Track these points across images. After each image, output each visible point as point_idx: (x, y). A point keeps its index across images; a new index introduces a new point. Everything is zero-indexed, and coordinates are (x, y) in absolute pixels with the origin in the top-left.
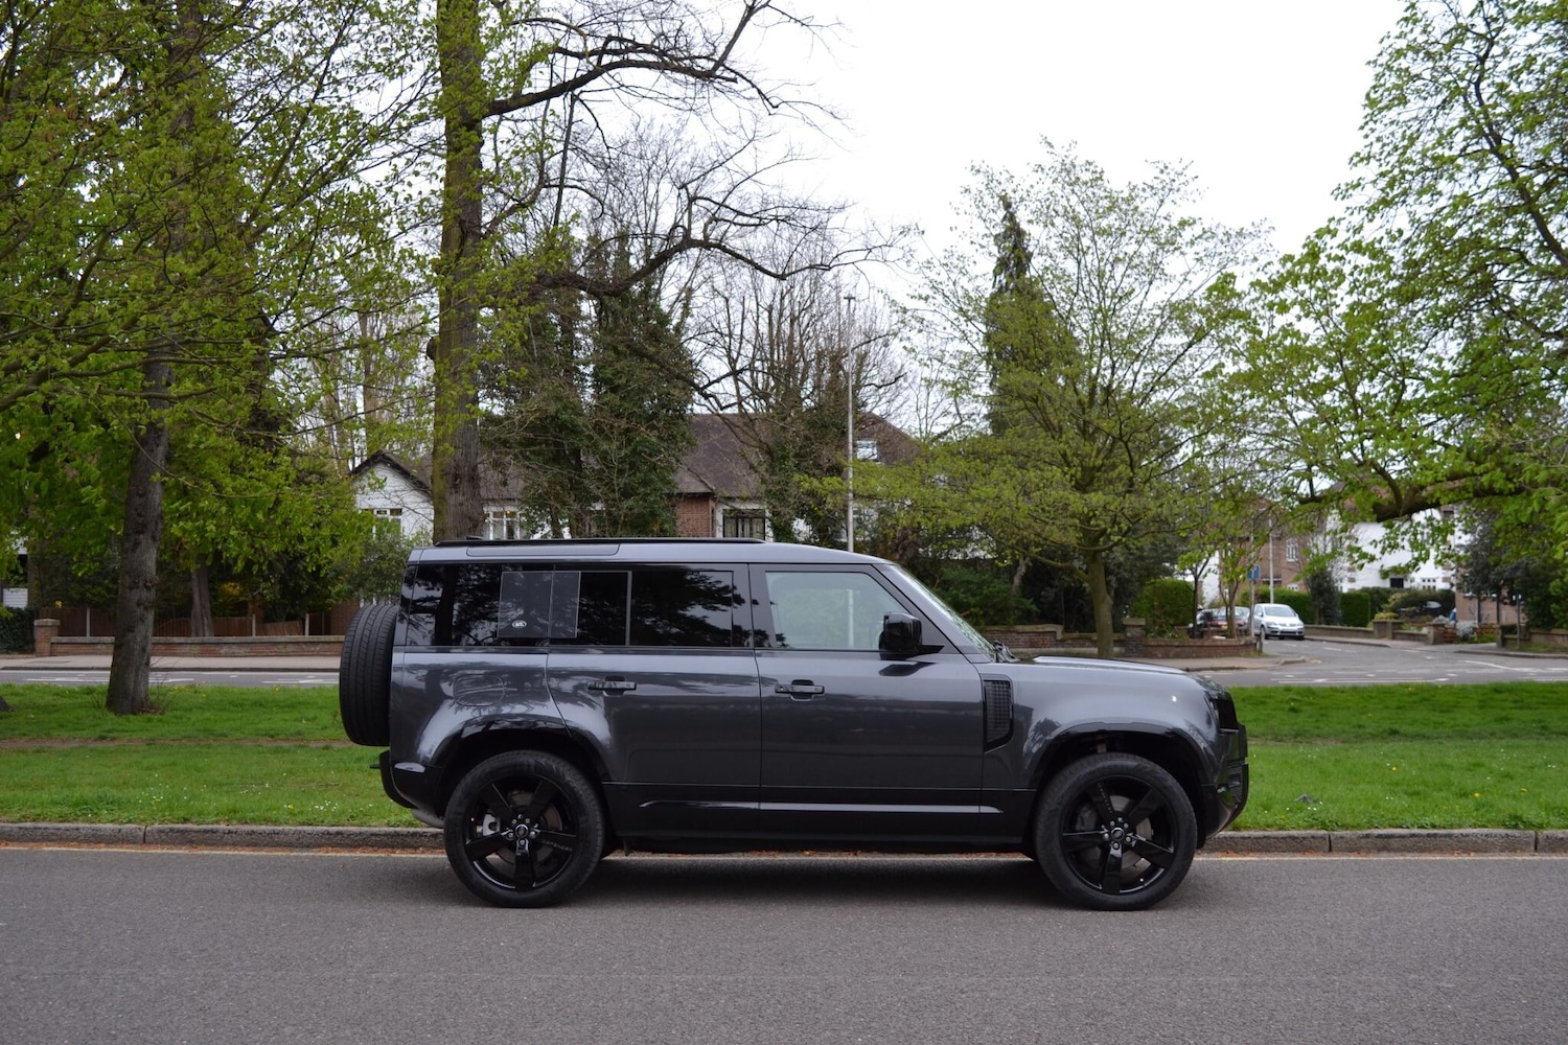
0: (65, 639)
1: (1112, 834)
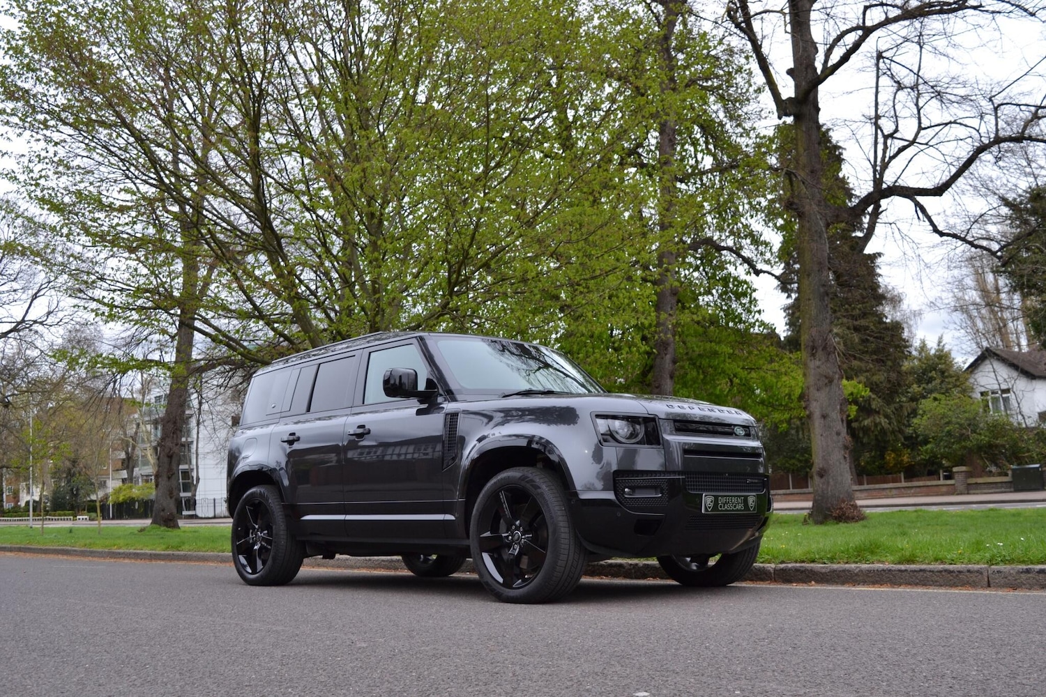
1: (513, 536)
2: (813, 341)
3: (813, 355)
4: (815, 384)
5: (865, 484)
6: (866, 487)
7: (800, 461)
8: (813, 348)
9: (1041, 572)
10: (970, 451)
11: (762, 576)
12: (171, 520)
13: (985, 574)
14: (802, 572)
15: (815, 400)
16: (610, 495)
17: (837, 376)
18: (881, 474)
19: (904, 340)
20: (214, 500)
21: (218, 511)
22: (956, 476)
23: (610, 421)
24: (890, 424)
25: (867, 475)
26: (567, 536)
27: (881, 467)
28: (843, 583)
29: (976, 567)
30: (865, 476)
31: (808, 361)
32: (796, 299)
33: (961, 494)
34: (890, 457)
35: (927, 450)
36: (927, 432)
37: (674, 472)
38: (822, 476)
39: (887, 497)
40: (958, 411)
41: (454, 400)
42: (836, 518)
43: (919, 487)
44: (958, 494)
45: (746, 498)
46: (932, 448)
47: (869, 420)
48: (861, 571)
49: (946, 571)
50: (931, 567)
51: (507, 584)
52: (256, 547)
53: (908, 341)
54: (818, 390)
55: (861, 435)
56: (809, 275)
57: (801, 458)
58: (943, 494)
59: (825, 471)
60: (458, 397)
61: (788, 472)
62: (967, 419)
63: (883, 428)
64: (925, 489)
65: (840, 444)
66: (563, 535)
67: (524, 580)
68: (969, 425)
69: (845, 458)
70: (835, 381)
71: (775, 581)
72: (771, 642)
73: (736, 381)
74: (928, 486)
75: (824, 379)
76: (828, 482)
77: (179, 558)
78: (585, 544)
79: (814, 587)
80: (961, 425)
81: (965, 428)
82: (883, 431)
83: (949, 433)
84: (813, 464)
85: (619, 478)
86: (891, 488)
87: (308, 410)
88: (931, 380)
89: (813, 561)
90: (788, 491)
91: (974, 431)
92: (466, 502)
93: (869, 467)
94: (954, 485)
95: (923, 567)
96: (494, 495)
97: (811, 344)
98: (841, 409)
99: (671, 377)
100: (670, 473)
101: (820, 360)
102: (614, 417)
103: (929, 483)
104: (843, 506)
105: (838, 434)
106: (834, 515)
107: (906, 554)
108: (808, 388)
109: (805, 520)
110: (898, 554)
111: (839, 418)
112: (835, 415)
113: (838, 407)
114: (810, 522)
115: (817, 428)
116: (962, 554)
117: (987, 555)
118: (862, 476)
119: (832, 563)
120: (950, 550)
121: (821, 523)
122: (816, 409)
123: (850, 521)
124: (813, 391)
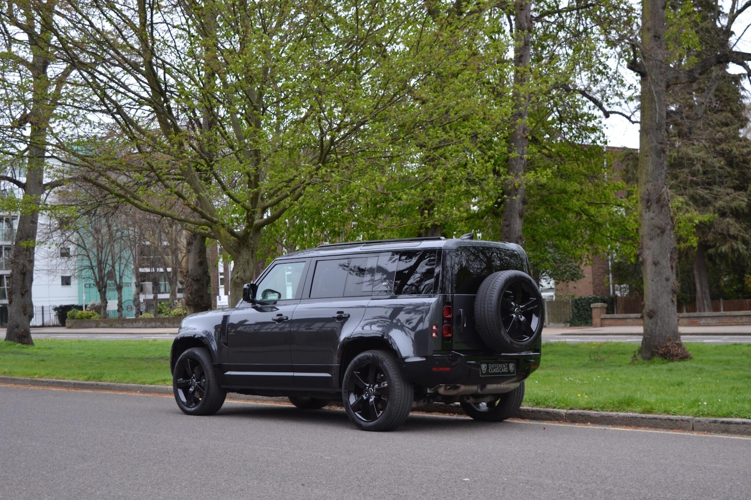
0: (609, 316)
2: (649, 194)
3: (648, 207)
4: (649, 234)
5: (722, 309)
6: (722, 313)
8: (648, 201)
9: (723, 422)
11: (558, 418)
12: (25, 337)
13: (691, 422)
15: (648, 248)
17: (669, 227)
18: (738, 298)
20: (43, 308)
21: (46, 320)
24: (747, 249)
25: (724, 299)
27: (737, 291)
28: (608, 424)
29: (686, 417)
30: (721, 300)
31: (643, 212)
34: (748, 279)
38: (651, 317)
39: (738, 324)
42: (661, 355)
47: (726, 247)
48: (619, 417)
49: (669, 419)
50: (661, 416)
54: (651, 239)
55: (717, 260)
59: (654, 313)
63: (741, 254)
65: (669, 289)
69: (673, 301)
70: (667, 232)
75: (656, 229)
76: (657, 323)
79: (590, 426)
82: (740, 256)
84: (644, 305)
86: (742, 316)
89: (591, 409)
93: (726, 290)
95: (656, 416)
97: (646, 197)
98: (671, 257)
99: (521, 216)
101: (654, 212)
104: (668, 344)
105: (667, 280)
106: (660, 352)
107: (648, 407)
108: (642, 237)
109: (635, 356)
110: (643, 407)
111: (669, 265)
112: (666, 263)
113: (669, 255)
114: (639, 357)
115: (649, 272)
116: (681, 409)
117: (696, 410)
118: (719, 300)
119: (603, 411)
120: (675, 406)
121: (649, 359)
122: (648, 256)
123: (675, 358)
124: (647, 242)
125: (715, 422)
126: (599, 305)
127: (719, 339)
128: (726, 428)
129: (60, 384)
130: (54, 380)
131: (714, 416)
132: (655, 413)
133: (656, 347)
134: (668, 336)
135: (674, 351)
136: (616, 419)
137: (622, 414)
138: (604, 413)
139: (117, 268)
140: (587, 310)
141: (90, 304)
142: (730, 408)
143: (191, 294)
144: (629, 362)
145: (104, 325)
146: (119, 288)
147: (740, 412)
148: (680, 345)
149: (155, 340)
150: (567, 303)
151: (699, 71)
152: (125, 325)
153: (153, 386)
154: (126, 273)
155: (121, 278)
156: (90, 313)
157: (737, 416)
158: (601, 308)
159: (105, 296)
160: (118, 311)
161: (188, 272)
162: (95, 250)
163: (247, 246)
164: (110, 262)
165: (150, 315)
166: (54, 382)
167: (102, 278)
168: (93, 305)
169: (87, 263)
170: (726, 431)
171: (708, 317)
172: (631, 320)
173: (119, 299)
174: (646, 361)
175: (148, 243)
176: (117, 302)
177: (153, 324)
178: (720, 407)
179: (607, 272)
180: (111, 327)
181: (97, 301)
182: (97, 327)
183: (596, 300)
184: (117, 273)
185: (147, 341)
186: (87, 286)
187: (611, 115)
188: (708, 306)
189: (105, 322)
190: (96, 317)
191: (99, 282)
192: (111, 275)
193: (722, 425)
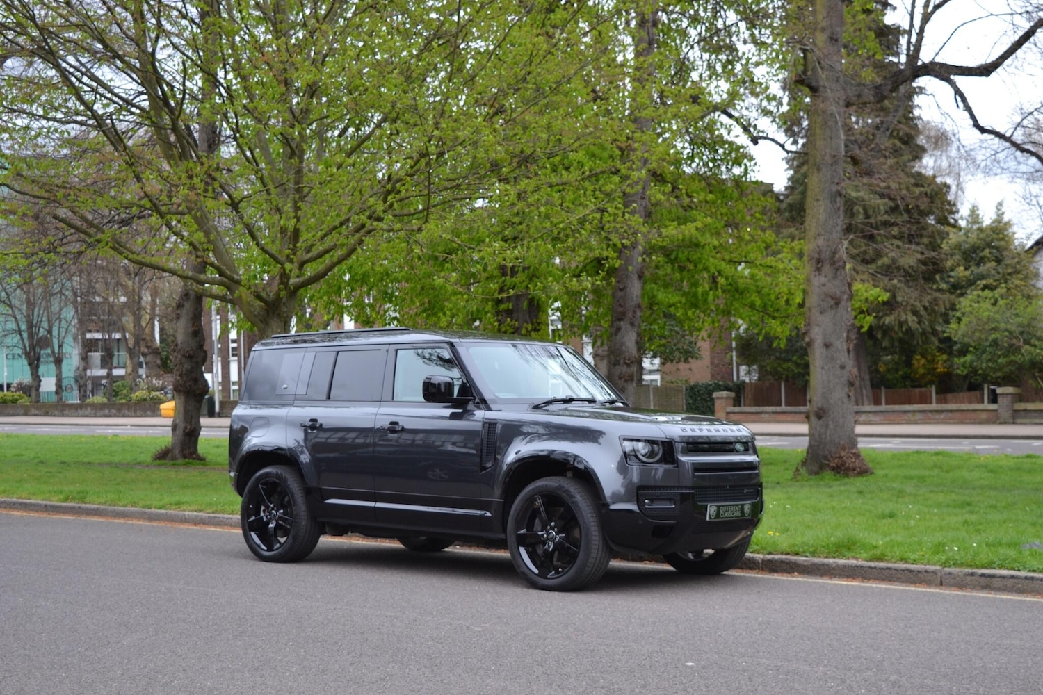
0: (737, 409)
1: (548, 534)
2: (820, 252)
3: (818, 269)
4: (819, 306)
5: (883, 401)
6: (884, 407)
7: (798, 365)
8: (819, 261)
9: (983, 575)
10: (1021, 367)
11: (752, 565)
13: (939, 574)
14: (787, 563)
15: (818, 325)
16: (633, 507)
17: (845, 297)
18: (905, 386)
19: (949, 203)
22: (1000, 399)
23: (634, 443)
24: (919, 323)
25: (887, 387)
26: (597, 538)
27: (906, 377)
28: (822, 575)
29: (932, 568)
30: (883, 389)
31: (812, 276)
32: (803, 145)
33: (1005, 423)
34: (919, 362)
35: (965, 362)
36: (966, 340)
37: (686, 488)
38: (819, 417)
39: (909, 423)
40: (1008, 314)
41: (489, 409)
42: (833, 469)
43: (951, 411)
44: (1001, 423)
45: (743, 506)
46: (972, 361)
47: (892, 317)
48: (838, 566)
49: (907, 570)
50: (896, 566)
51: (543, 575)
52: (271, 525)
53: (954, 205)
54: (821, 313)
55: (879, 336)
56: (819, 169)
57: (799, 361)
58: (981, 423)
59: (824, 411)
60: (492, 406)
61: (780, 378)
62: (1020, 325)
63: (910, 328)
64: (957, 415)
65: (844, 380)
66: (594, 538)
67: (557, 572)
68: (1022, 333)
69: (849, 396)
70: (843, 303)
71: (763, 570)
72: (761, 633)
73: (722, 281)
74: (962, 411)
75: (829, 299)
76: (827, 426)
77: (89, 512)
78: (612, 545)
79: (797, 578)
80: (1011, 333)
81: (1016, 338)
82: (909, 331)
83: (995, 343)
85: (639, 492)
86: (914, 411)
87: (329, 397)
88: (982, 261)
89: (797, 554)
90: (778, 409)
91: (1027, 342)
92: (504, 503)
93: (889, 376)
94: (996, 411)
96: (531, 499)
97: (816, 256)
98: (847, 337)
99: (640, 277)
100: (682, 488)
101: (826, 276)
102: (638, 440)
103: (964, 407)
104: (843, 454)
105: (842, 367)
106: (832, 464)
107: (878, 552)
108: (810, 309)
109: (797, 470)
110: (871, 553)
111: (845, 348)
112: (840, 344)
113: (845, 335)
114: (803, 471)
115: (817, 359)
116: (923, 555)
117: (944, 558)
118: (880, 388)
119: (814, 556)
120: (913, 552)
121: (816, 473)
122: (817, 335)
123: (850, 473)
124: (815, 314)
125: (972, 574)
126: (725, 393)
127: (889, 443)
128: (988, 583)
129: (25, 507)
130: (15, 500)
131: (970, 566)
132: (888, 561)
133: (826, 458)
134: (842, 442)
135: (850, 462)
136: (834, 569)
137: (841, 562)
138: (816, 560)
139: (55, 333)
140: (706, 401)
141: (15, 382)
142: (992, 557)
143: (181, 375)
144: (789, 477)
145: (37, 412)
146: (58, 361)
147: (1004, 560)
148: (857, 455)
149: (116, 435)
150: (678, 390)
151: (889, 87)
152: (66, 412)
153: (163, 511)
154: (66, 340)
155: (60, 346)
156: (16, 395)
157: (1001, 567)
158: (727, 398)
159: (37, 371)
160: (57, 392)
161: (177, 345)
162: (24, 307)
163: (279, 315)
164: (45, 325)
165: (99, 399)
166: (14, 503)
167: (33, 347)
168: (20, 384)
169: (11, 325)
170: (987, 588)
171: (870, 412)
172: (767, 416)
173: (57, 376)
174: (813, 477)
175: (98, 299)
176: (53, 380)
177: (107, 412)
178: (976, 554)
179: (730, 349)
180: (46, 414)
181: (27, 378)
182: (26, 414)
183: (718, 388)
184: (55, 342)
185: (106, 437)
186: (10, 357)
187: (759, 141)
188: (867, 396)
189: (37, 408)
190: (25, 400)
191: (29, 353)
192: (46, 342)
193: (982, 579)
